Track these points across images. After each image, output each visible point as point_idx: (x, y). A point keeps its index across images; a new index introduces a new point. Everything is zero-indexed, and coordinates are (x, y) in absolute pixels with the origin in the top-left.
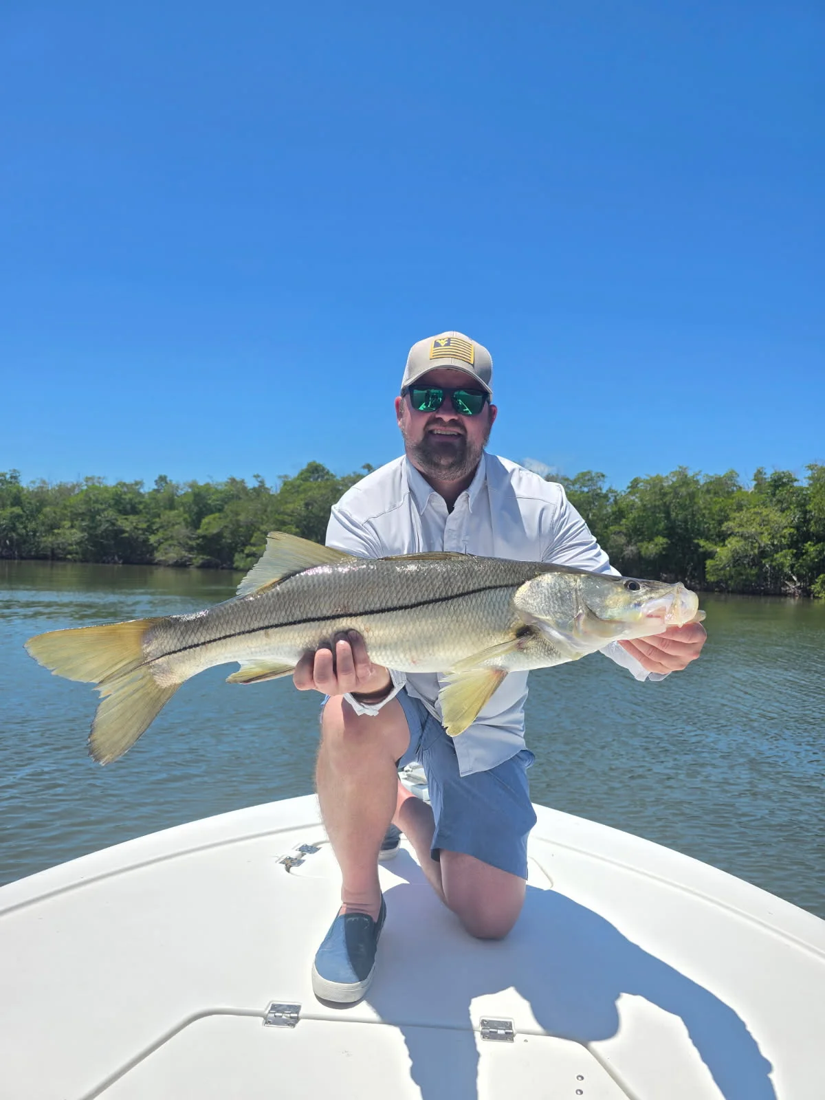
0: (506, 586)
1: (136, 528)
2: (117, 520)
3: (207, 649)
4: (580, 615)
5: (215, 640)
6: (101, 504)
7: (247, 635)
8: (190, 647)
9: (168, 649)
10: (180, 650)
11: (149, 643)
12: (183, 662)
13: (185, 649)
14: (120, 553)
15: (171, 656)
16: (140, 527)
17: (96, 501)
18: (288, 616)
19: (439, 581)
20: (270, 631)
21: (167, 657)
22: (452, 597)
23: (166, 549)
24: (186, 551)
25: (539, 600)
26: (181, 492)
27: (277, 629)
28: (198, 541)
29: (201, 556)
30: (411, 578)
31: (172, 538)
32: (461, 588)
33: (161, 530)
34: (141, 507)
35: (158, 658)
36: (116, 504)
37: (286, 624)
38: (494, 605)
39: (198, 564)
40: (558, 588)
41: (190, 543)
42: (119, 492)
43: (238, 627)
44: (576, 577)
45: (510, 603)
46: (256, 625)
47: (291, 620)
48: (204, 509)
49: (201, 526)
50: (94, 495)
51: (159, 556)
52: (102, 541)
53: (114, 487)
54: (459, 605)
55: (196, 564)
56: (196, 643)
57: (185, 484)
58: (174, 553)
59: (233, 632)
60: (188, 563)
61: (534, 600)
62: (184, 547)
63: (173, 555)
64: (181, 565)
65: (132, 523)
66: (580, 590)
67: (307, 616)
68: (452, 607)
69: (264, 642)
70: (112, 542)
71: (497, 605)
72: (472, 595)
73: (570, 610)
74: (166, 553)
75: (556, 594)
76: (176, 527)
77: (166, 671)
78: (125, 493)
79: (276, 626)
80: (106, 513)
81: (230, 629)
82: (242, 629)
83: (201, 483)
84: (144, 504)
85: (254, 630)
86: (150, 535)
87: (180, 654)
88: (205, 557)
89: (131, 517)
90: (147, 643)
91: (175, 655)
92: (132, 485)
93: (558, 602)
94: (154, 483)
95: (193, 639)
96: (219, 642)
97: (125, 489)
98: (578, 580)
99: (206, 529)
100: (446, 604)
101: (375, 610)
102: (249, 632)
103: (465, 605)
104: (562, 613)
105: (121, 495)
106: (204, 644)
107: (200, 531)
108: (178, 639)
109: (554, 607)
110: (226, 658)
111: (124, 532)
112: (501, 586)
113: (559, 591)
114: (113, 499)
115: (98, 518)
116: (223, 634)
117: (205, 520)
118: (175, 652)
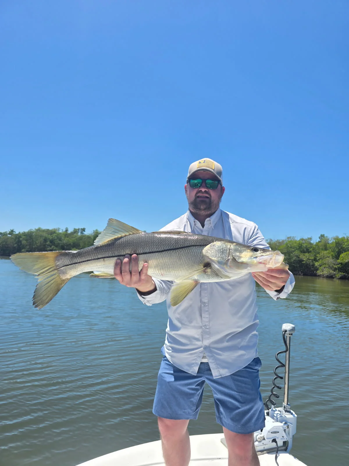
0: (200, 245)
1: (308, 259)
2: (300, 255)
3: (80, 265)
4: (229, 259)
5: (84, 262)
6: (293, 248)
7: (97, 260)
8: (74, 264)
9: (65, 264)
10: (70, 265)
11: (58, 260)
12: (71, 269)
13: (72, 264)
14: (302, 271)
15: (66, 267)
16: (310, 258)
17: (291, 247)
18: (113, 254)
19: (174, 241)
20: (105, 259)
21: (65, 267)
22: (178, 249)
23: (323, 269)
24: (333, 270)
25: (213, 252)
26: (330, 242)
27: (108, 259)
28: (339, 266)
29: (340, 273)
30: (162, 240)
31: (325, 264)
32: (182, 245)
33: (320, 260)
34: (311, 249)
35: (62, 267)
36: (299, 248)
37: (111, 257)
38: (195, 253)
39: (339, 277)
40: (222, 248)
41: (334, 266)
42: (301, 243)
43: (93, 257)
44: (231, 244)
45: (201, 252)
46: (100, 256)
47: (113, 255)
48: (341, 250)
49: (340, 258)
50: (290, 245)
51: (319, 272)
52: (294, 265)
53: (299, 241)
54: (180, 252)
55: (338, 277)
56: (76, 262)
57: (332, 238)
58: (326, 271)
59: (91, 259)
60: (334, 276)
61: (211, 251)
62: (332, 268)
63: (326, 272)
64: (330, 277)
65: (307, 257)
66: (231, 249)
67: (120, 254)
68: (177, 253)
69: (103, 264)
70: (298, 265)
71: (196, 253)
72: (186, 248)
73: (225, 257)
74: (322, 271)
75: (220, 250)
76: (327, 259)
77: (64, 273)
78: (303, 243)
79: (108, 257)
80: (295, 252)
81: (90, 257)
82: (95, 258)
83: (340, 237)
84: (312, 248)
85: (99, 259)
86: (315, 262)
87: (69, 266)
88: (342, 273)
89: (307, 254)
90: (57, 261)
91: (68, 266)
92: (307, 239)
93: (221, 253)
94: (318, 238)
95: (76, 260)
96: (85, 262)
97: (304, 242)
98: (232, 245)
99: (342, 260)
100: (175, 251)
101: (147, 252)
102: (97, 259)
103: (183, 252)
104: (221, 258)
105: (302, 244)
106: (79, 263)
107: (339, 261)
108: (70, 260)
109: (218, 255)
110: (88, 269)
111: (303, 261)
112: (198, 245)
113: (222, 249)
114: (298, 246)
115: (291, 254)
116: (87, 259)
117: (342, 255)
118: (68, 265)
